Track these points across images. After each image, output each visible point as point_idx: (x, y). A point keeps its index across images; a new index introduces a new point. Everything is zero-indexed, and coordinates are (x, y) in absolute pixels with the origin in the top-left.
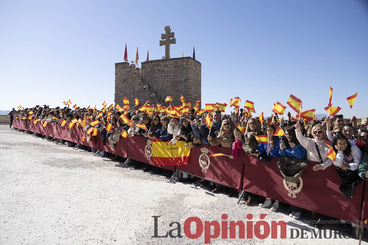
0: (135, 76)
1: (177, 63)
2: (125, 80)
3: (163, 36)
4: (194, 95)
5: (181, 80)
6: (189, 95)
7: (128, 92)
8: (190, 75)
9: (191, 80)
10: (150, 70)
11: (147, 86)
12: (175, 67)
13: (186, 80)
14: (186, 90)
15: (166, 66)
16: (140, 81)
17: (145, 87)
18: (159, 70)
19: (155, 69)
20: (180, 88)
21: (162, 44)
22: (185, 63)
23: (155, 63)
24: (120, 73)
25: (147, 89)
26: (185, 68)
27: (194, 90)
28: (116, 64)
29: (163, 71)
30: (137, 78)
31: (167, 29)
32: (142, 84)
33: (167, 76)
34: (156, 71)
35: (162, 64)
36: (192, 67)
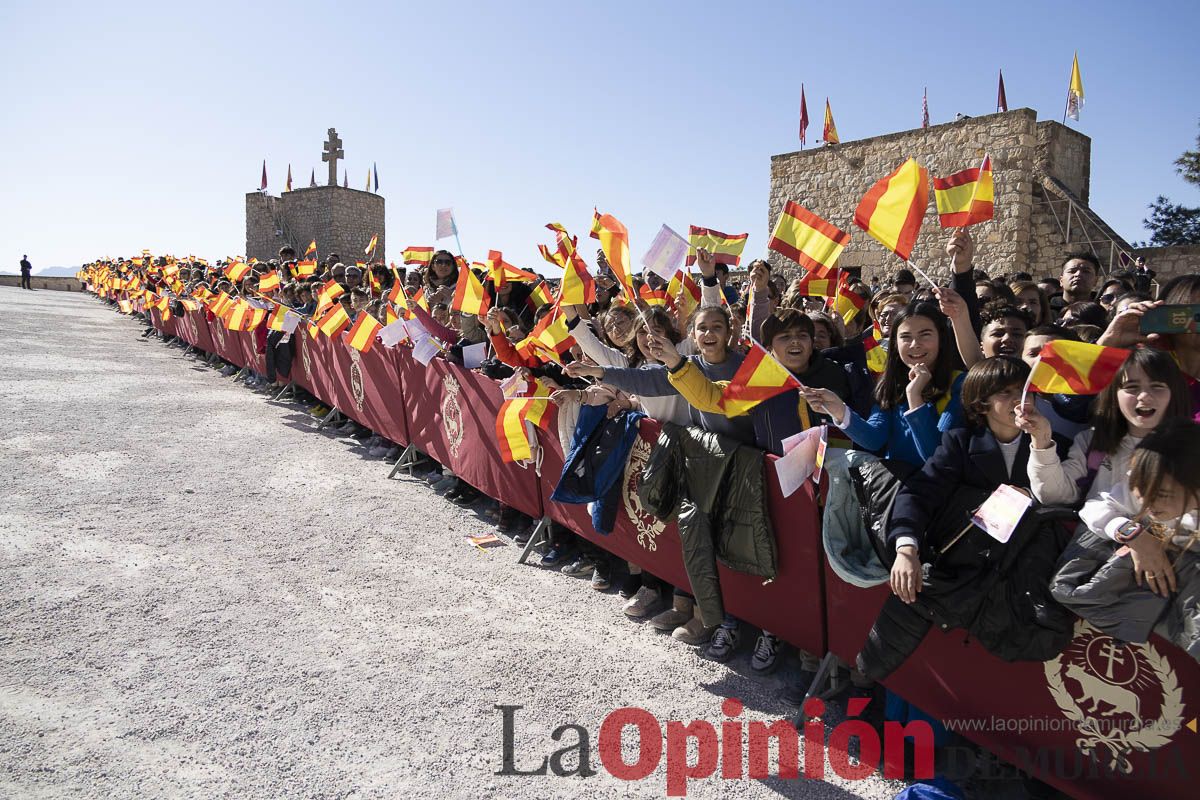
0: (267, 215)
1: (321, 194)
3: (327, 146)
7: (261, 240)
8: (336, 215)
10: (291, 204)
11: (282, 232)
12: (320, 201)
13: (331, 223)
15: (309, 200)
16: (273, 223)
17: (277, 234)
18: (301, 205)
19: (297, 203)
21: (324, 157)
23: (296, 195)
24: (250, 211)
25: (279, 237)
26: (330, 204)
27: (349, 238)
28: (247, 195)
29: (305, 207)
30: (270, 219)
31: (332, 133)
32: (276, 228)
33: (310, 215)
34: (298, 208)
35: (305, 196)
36: (342, 202)
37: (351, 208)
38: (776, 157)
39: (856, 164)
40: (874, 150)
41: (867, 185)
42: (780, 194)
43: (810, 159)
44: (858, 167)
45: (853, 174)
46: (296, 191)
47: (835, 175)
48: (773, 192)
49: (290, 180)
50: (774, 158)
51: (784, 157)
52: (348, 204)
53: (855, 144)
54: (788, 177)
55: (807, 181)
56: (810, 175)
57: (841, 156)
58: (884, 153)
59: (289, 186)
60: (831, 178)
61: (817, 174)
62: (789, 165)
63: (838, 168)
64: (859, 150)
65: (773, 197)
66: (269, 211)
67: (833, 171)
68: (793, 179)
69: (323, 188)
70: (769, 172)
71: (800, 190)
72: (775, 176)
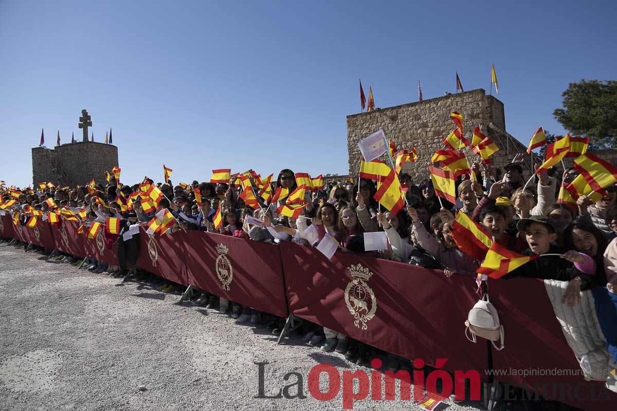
0: (46, 160)
1: (80, 146)
2: (40, 164)
3: (81, 119)
4: (98, 174)
5: (83, 162)
6: (90, 175)
7: (42, 175)
8: (89, 158)
9: (92, 161)
10: (61, 154)
11: (56, 169)
12: (79, 150)
14: (87, 171)
15: (72, 150)
16: (50, 164)
17: (53, 170)
18: (67, 154)
19: (65, 152)
20: (83, 169)
21: (80, 126)
22: (86, 147)
25: (56, 172)
26: (86, 152)
27: (98, 170)
29: (70, 154)
30: (48, 162)
31: (84, 112)
32: (52, 167)
33: (74, 159)
34: (66, 155)
35: (69, 148)
36: (93, 150)
37: (99, 153)
38: (349, 116)
39: (394, 119)
40: (403, 111)
41: (401, 129)
42: (353, 135)
43: (368, 117)
44: (395, 120)
45: (393, 124)
46: (64, 145)
47: (382, 124)
48: (349, 134)
49: (59, 140)
50: (348, 117)
51: (354, 116)
52: (97, 151)
53: (392, 108)
54: (357, 126)
55: (367, 128)
56: (369, 125)
57: (386, 115)
58: (408, 113)
59: (58, 142)
60: (381, 126)
61: (372, 124)
62: (357, 120)
63: (384, 121)
64: (395, 111)
65: (349, 137)
66: (48, 157)
67: (381, 123)
68: (359, 127)
69: (80, 143)
70: (346, 124)
71: (364, 133)
72: (349, 126)
